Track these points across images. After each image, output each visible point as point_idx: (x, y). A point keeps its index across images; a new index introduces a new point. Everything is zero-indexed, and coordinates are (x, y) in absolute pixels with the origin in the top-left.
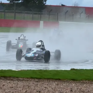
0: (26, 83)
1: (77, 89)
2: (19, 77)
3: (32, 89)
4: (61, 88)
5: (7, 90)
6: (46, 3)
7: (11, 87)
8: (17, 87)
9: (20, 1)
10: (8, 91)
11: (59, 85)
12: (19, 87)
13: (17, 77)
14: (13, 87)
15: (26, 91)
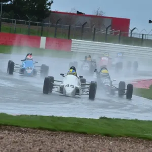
0: (35, 137)
1: (120, 150)
2: (20, 127)
3: (48, 147)
4: (93, 147)
5: (9, 146)
6: (50, 8)
7: (14, 142)
8: (24, 142)
9: (9, 3)
10: (12, 147)
11: (88, 142)
12: (27, 142)
13: (17, 126)
14: (17, 142)
15: (40, 150)
